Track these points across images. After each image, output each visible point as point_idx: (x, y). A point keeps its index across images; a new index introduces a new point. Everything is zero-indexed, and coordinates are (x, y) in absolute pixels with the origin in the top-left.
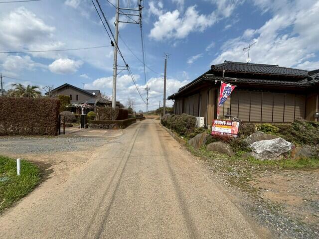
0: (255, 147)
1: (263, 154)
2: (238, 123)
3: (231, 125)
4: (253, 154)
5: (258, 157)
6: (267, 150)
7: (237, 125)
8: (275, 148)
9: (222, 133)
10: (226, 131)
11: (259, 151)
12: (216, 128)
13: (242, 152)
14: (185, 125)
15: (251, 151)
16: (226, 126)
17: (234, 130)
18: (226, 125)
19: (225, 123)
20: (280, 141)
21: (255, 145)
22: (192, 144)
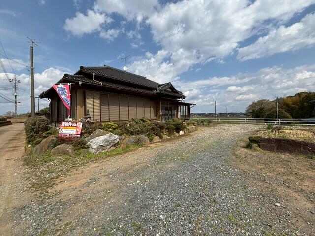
0: (91, 144)
1: (97, 149)
2: (82, 123)
3: (76, 126)
4: (90, 150)
5: (93, 151)
6: (101, 144)
7: (80, 125)
8: (106, 142)
9: (68, 135)
10: (72, 133)
11: (94, 147)
12: (63, 130)
13: (82, 150)
14: (33, 129)
15: (89, 148)
16: (72, 128)
17: (78, 130)
18: (72, 126)
19: (71, 125)
20: (111, 135)
21: (91, 142)
22: (37, 150)
